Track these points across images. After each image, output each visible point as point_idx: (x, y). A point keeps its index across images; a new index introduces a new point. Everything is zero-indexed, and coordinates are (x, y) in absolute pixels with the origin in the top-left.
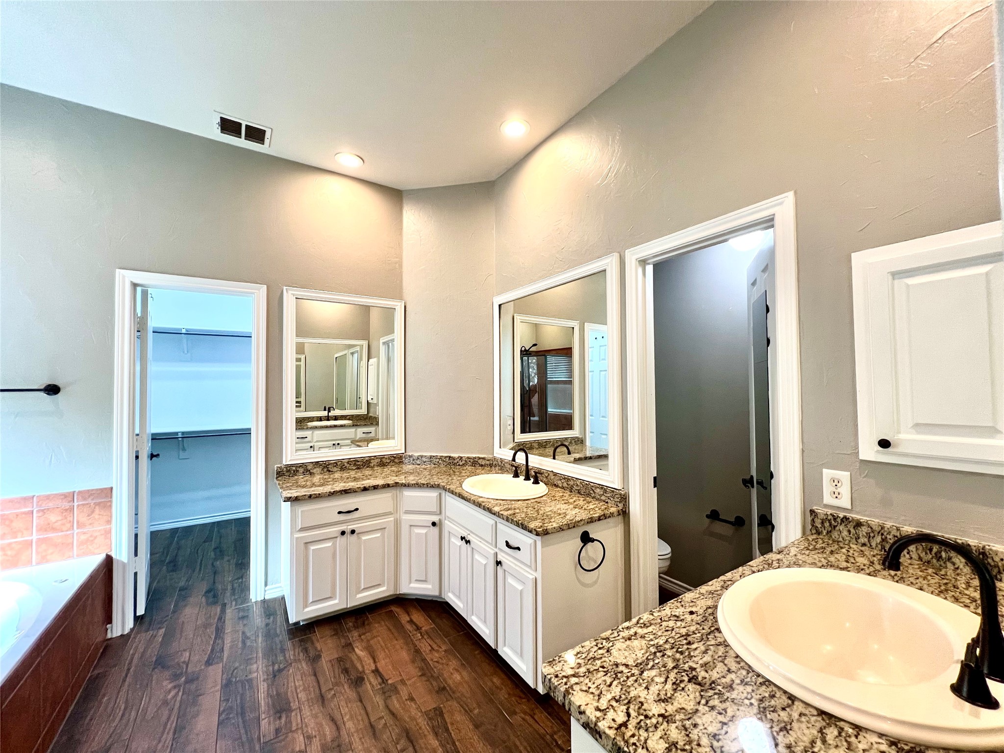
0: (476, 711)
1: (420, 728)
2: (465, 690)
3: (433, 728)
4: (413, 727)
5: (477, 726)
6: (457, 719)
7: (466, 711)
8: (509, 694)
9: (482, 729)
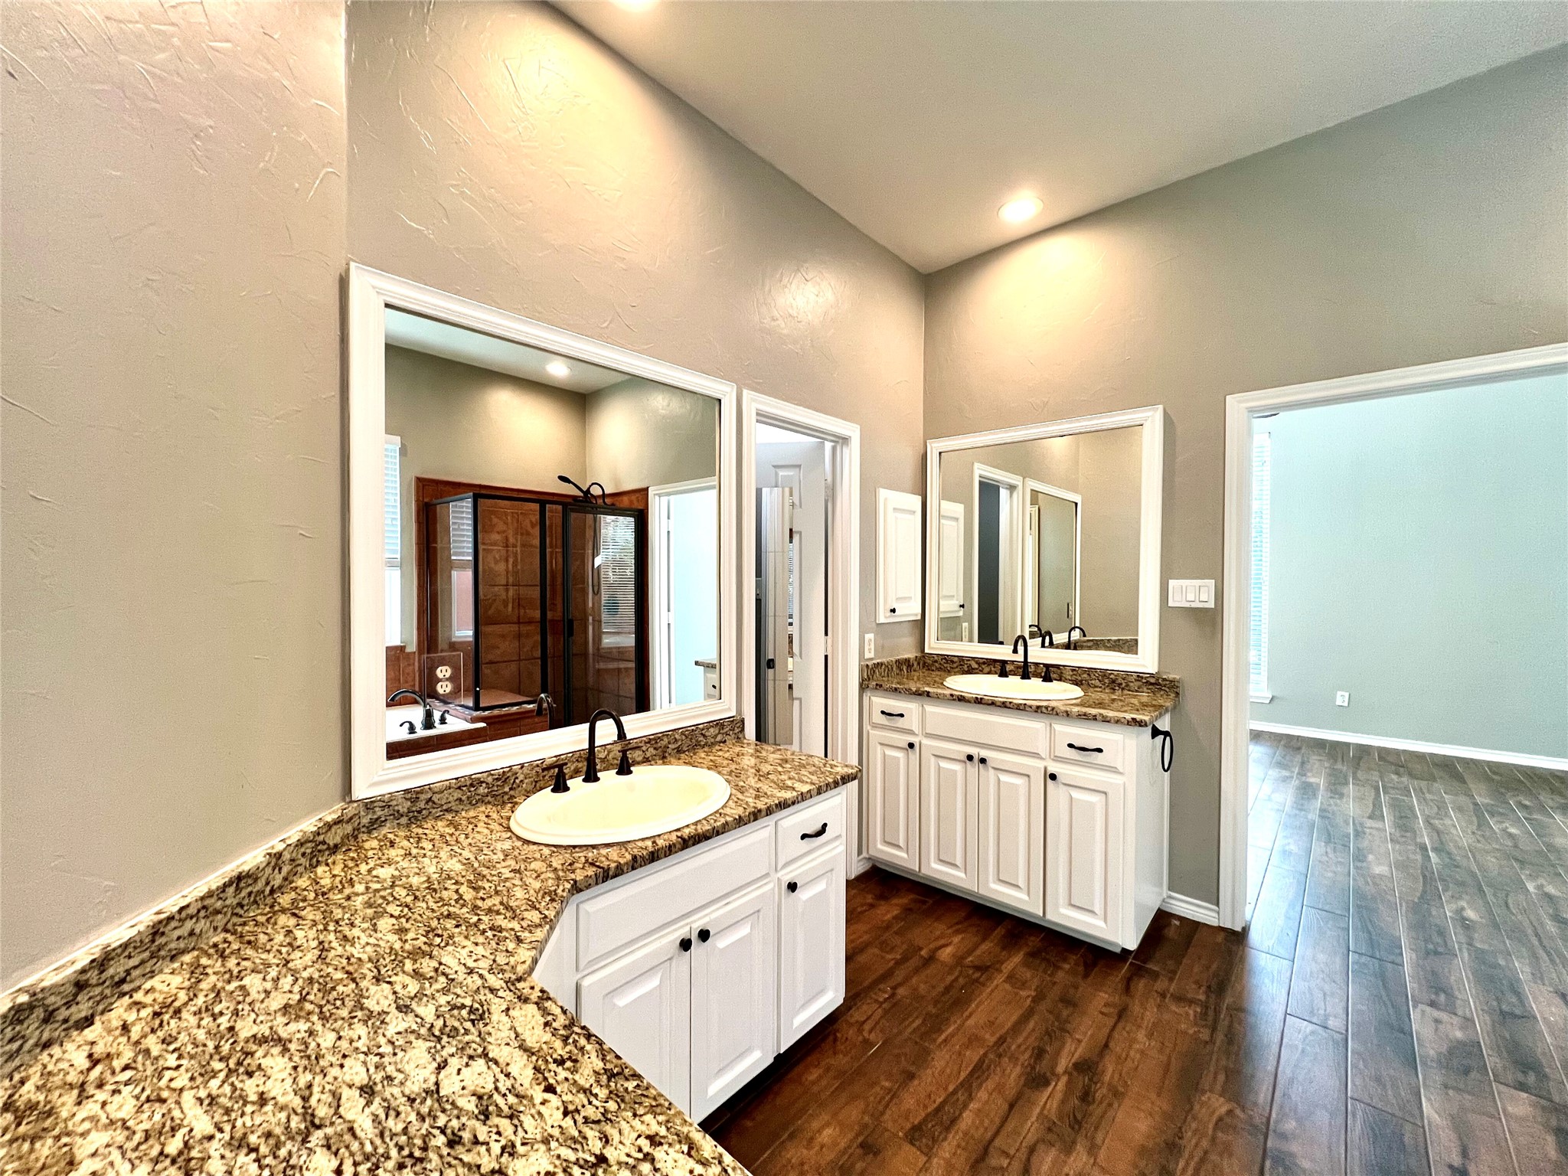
0: (887, 1084)
1: (958, 1146)
2: (854, 1113)
3: (948, 1129)
4: (962, 1159)
5: (911, 1076)
6: (914, 1102)
7: (891, 1099)
8: (835, 1053)
9: (912, 1069)
